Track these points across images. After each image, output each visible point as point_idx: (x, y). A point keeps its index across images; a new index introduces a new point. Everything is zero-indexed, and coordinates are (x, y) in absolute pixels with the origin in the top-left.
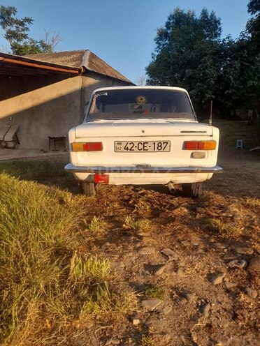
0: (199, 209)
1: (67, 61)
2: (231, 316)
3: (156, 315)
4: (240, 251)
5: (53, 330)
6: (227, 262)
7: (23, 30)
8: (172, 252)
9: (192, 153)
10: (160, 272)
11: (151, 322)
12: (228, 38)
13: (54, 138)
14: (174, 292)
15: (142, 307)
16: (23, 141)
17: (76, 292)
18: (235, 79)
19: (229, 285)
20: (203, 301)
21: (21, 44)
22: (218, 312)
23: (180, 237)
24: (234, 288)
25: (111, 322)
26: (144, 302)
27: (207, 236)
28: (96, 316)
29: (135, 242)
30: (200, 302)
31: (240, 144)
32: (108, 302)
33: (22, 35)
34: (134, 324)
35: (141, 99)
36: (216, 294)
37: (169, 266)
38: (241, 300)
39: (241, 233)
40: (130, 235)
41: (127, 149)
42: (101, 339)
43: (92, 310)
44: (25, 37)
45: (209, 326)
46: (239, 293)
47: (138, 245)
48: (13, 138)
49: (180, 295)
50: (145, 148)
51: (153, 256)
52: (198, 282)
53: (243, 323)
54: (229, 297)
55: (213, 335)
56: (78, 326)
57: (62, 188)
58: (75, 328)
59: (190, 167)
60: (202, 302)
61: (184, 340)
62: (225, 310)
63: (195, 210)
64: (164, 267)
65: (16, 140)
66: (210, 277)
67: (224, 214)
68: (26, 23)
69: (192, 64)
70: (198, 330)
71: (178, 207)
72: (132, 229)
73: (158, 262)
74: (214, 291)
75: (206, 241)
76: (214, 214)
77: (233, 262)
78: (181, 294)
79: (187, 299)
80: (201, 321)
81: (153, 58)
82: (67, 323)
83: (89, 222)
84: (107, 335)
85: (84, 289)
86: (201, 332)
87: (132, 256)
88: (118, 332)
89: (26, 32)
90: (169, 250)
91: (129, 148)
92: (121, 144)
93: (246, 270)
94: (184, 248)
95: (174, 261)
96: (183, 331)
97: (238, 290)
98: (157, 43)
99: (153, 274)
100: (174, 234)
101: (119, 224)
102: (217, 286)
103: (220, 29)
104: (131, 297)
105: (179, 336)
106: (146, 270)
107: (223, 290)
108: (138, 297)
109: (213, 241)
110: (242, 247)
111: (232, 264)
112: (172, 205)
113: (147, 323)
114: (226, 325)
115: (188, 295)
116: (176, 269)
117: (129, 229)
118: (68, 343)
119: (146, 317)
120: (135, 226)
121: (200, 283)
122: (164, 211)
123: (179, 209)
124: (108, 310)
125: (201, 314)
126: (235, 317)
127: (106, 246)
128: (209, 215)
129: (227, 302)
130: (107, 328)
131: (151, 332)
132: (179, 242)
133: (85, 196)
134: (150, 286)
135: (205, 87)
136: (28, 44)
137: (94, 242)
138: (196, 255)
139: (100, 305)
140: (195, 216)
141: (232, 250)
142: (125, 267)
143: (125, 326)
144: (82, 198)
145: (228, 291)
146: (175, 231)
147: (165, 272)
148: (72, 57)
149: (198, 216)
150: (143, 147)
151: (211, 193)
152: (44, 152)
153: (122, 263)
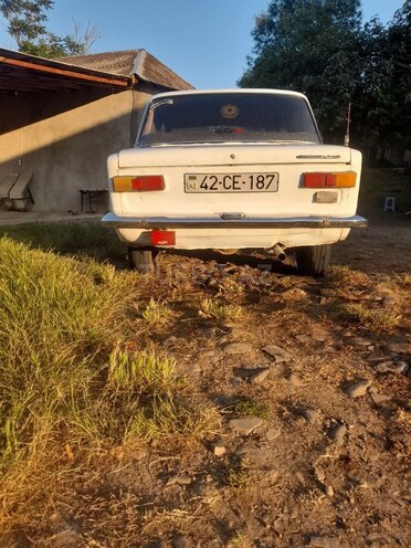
0: (325, 291)
1: (110, 67)
2: (382, 444)
3: (254, 442)
4: (395, 348)
5: (77, 461)
6: (374, 364)
7: (38, 20)
8: (282, 351)
9: (316, 195)
10: (261, 378)
11: (245, 450)
12: (374, 21)
13: (89, 192)
14: (285, 408)
15: (229, 429)
16: (39, 198)
17: (118, 405)
18: (385, 92)
19: (378, 399)
20: (334, 420)
21: (35, 42)
22: (361, 437)
23: (294, 330)
24: (387, 402)
25: (177, 451)
26: (233, 423)
27: (339, 328)
28: (151, 441)
29: (219, 335)
30: (328, 423)
31: (390, 203)
32: (173, 419)
33: (36, 28)
34: (216, 453)
35: (230, 110)
36: (356, 411)
37: (276, 369)
38: (399, 420)
39: (397, 323)
40: (211, 326)
41: (206, 187)
42: (160, 476)
43: (144, 432)
44: (41, 30)
45: (345, 459)
46: (395, 410)
47: (224, 340)
48: (24, 193)
49: (294, 413)
50: (236, 185)
51: (249, 356)
52: (324, 393)
53: (404, 455)
54: (378, 415)
55: (352, 472)
56: (120, 456)
57: (100, 260)
58: (115, 459)
59: (311, 217)
60: (332, 423)
61: (302, 480)
62: (372, 435)
63: (318, 293)
64: (267, 372)
65: (29, 197)
66: (346, 387)
67: (368, 297)
68: (42, 7)
69: (314, 66)
70: (326, 465)
71: (289, 288)
72: (214, 318)
73: (257, 364)
74: (354, 408)
75: (337, 335)
76: (352, 297)
77: (384, 365)
78: (295, 411)
79: (306, 418)
80: (332, 452)
81: (249, 63)
82: (101, 452)
83: (143, 309)
84: (170, 469)
85: (131, 401)
86: (332, 468)
87: (212, 356)
88: (189, 466)
89: (42, 23)
90: (275, 347)
91: (209, 186)
92: (195, 178)
93: (406, 375)
94: (301, 345)
95: (284, 362)
96: (299, 466)
97: (395, 405)
98: (256, 39)
99: (249, 382)
100: (283, 325)
101: (192, 312)
102: (357, 399)
103: (360, 13)
104: (211, 414)
105: (294, 473)
106: (236, 375)
107: (368, 406)
108: (223, 414)
109: (349, 334)
110: (398, 342)
111: (383, 367)
112: (280, 286)
113: (238, 453)
114: (375, 458)
115: (308, 412)
116: (287, 374)
117: (208, 319)
118: (102, 481)
119: (237, 444)
120: (219, 314)
121: (329, 395)
122: (267, 294)
123: (292, 291)
124: (171, 432)
125: (330, 441)
126: (389, 446)
127: (171, 342)
128: (343, 298)
129: (375, 424)
130: (169, 461)
131: (244, 466)
132: (292, 336)
133: (137, 272)
134: (244, 399)
135: (336, 103)
136: (47, 43)
137: (151, 337)
138: (322, 355)
139: (158, 424)
140: (319, 300)
141: (382, 348)
142: (202, 372)
143: (200, 457)
144: (132, 276)
145: (375, 407)
146: (284, 321)
147: (268, 378)
148: (117, 60)
149: (323, 301)
150: (232, 184)
151: (345, 269)
152: (73, 214)
153: (197, 366)
